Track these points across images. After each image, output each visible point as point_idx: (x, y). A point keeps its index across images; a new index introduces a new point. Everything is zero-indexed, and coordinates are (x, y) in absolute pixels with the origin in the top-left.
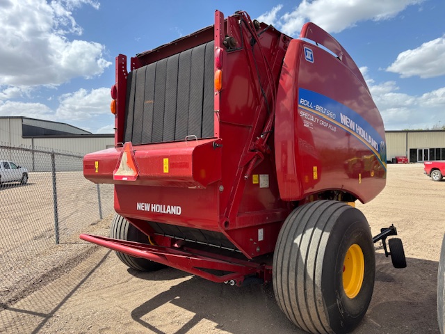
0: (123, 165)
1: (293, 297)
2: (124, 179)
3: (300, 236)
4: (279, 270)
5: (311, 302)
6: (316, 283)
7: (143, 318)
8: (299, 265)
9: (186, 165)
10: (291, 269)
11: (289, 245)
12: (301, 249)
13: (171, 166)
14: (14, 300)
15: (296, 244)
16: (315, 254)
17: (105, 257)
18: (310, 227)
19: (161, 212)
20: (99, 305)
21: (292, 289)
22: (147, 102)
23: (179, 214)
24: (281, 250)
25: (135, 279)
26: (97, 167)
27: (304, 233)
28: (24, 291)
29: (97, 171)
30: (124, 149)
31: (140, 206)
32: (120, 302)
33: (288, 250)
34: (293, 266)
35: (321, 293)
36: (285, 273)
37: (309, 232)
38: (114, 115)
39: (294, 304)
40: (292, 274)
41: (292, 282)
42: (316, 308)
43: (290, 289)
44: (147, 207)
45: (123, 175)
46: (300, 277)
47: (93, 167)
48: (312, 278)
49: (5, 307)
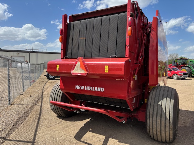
0: (77, 67)
1: (159, 127)
2: (78, 74)
3: (161, 101)
4: (151, 116)
5: (167, 129)
6: (170, 121)
7: (82, 140)
8: (162, 114)
9: (120, 69)
10: (158, 115)
11: (156, 105)
12: (162, 106)
13: (110, 69)
14: (8, 135)
15: (160, 105)
16: (169, 109)
17: (41, 111)
18: (165, 98)
19: (91, 90)
20: (55, 135)
21: (159, 124)
22: (82, 38)
23: (103, 91)
24: (152, 107)
25: (63, 121)
26: (58, 68)
27: (162, 100)
28: (11, 130)
29: (58, 70)
30: (78, 60)
31: (77, 87)
32: (65, 133)
33: (156, 107)
34: (159, 114)
35: (172, 125)
36: (155, 117)
37: (165, 99)
38: (61, 43)
39: (159, 130)
40: (159, 117)
41: (159, 121)
42: (169, 131)
43: (158, 124)
44: (82, 88)
45: (78, 72)
46: (163, 119)
47: (55, 68)
48: (168, 119)
49: (5, 139)
